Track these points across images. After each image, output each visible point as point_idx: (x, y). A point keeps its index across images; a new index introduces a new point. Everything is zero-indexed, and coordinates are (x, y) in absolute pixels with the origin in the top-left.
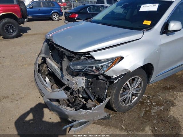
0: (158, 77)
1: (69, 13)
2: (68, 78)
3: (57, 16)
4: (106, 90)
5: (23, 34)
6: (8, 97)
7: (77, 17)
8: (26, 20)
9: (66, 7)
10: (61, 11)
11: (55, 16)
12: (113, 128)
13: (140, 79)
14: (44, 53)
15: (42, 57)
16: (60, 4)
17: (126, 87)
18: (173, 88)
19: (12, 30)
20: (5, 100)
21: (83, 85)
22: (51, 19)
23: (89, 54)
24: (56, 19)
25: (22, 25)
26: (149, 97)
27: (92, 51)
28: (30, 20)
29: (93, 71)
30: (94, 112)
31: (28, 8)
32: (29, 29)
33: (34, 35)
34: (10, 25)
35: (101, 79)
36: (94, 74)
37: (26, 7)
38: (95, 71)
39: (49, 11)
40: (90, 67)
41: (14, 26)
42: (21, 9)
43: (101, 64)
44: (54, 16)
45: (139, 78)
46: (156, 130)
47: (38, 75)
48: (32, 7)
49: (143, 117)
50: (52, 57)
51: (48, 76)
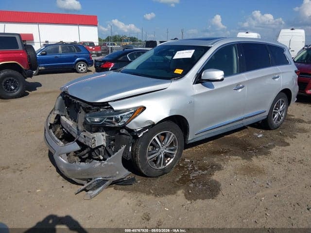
0: (198, 135)
1: (100, 62)
2: (84, 134)
3: (84, 66)
4: (130, 147)
5: (30, 92)
6: (8, 167)
7: (112, 66)
8: (34, 72)
9: (100, 52)
10: (90, 58)
11: (81, 65)
12: (138, 193)
13: (173, 135)
14: (58, 110)
15: (56, 115)
16: (91, 48)
17: (154, 143)
18: (226, 153)
19: (14, 86)
20: (4, 170)
21: (104, 143)
22: (74, 70)
23: (108, 105)
24: (82, 70)
25: (29, 80)
26: (193, 162)
27: (111, 101)
28: (41, 73)
29: (111, 123)
30: (110, 163)
31: (38, 54)
32: (39, 85)
33: (48, 93)
34: (10, 79)
35: (123, 134)
36: (113, 126)
37: (35, 53)
38: (114, 122)
39: (72, 59)
40: (108, 118)
41: (17, 81)
42: (29, 56)
43: (120, 114)
44: (79, 66)
45: (171, 134)
46: (189, 193)
47: (49, 132)
48: (44, 53)
49: (177, 181)
50: (69, 115)
51: (63, 140)
